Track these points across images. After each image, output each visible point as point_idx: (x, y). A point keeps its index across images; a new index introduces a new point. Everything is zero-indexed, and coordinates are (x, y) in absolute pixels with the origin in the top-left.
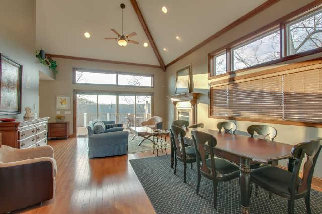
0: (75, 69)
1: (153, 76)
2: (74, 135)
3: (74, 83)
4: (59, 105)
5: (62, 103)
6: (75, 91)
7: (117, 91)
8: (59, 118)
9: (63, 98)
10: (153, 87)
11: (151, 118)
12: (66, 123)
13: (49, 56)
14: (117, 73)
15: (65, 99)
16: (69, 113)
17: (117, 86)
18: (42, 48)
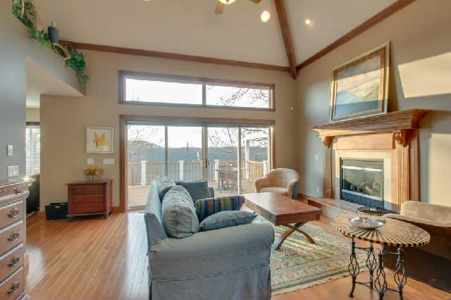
0: (122, 74)
1: (272, 87)
2: (122, 209)
3: (121, 101)
4: (91, 147)
5: (97, 142)
6: (122, 117)
7: (204, 117)
8: (91, 173)
9: (99, 132)
10: (274, 110)
11: (269, 171)
12: (104, 184)
13: (73, 46)
14: (204, 80)
15: (104, 134)
16: (111, 162)
17: (204, 106)
18: (52, 23)
